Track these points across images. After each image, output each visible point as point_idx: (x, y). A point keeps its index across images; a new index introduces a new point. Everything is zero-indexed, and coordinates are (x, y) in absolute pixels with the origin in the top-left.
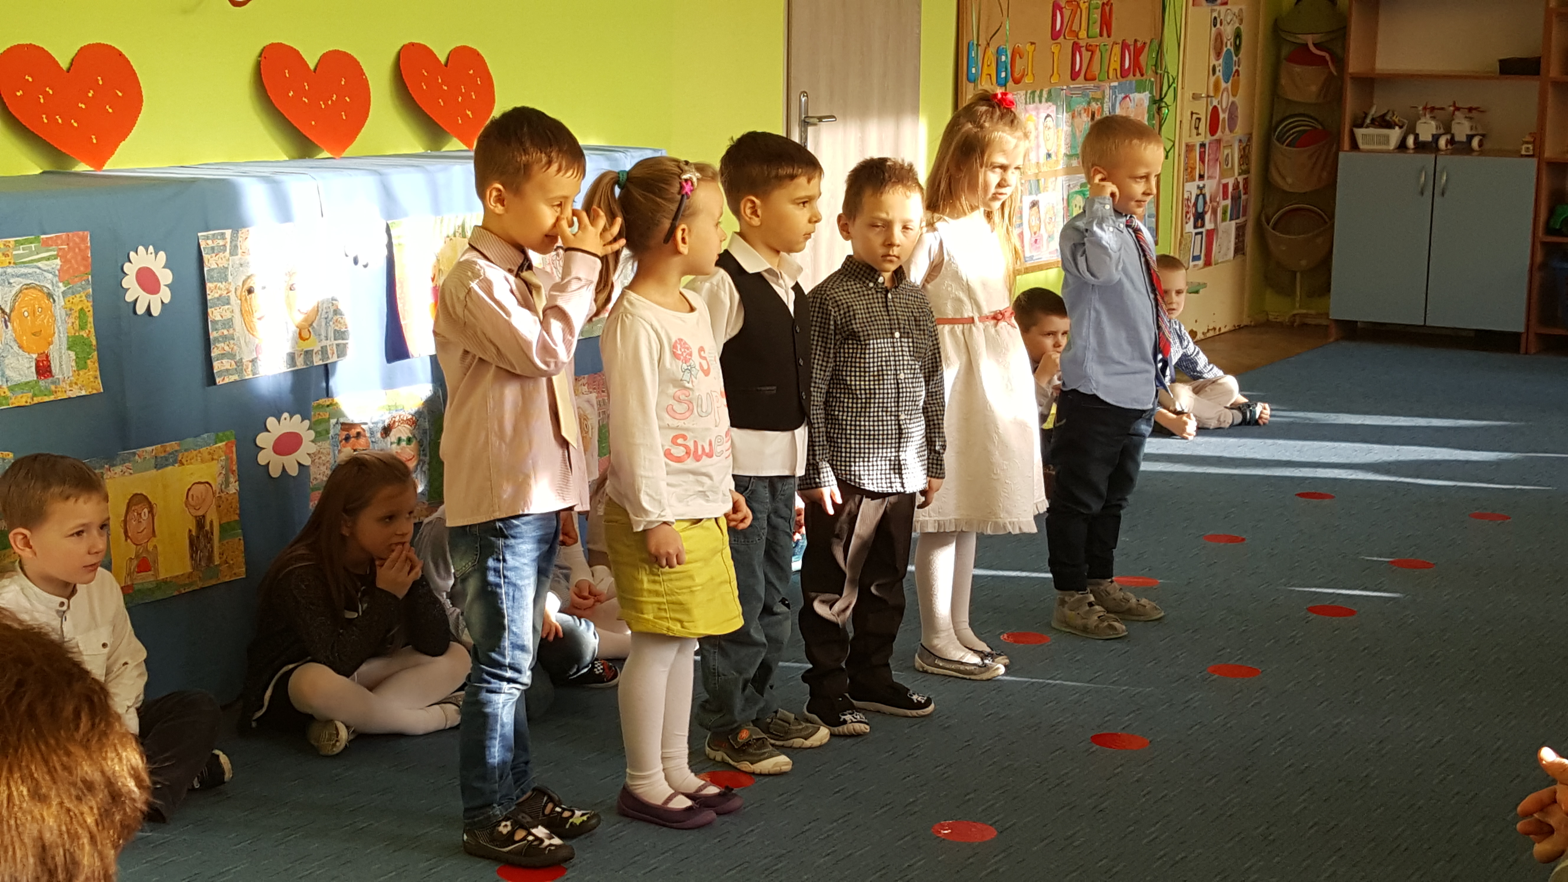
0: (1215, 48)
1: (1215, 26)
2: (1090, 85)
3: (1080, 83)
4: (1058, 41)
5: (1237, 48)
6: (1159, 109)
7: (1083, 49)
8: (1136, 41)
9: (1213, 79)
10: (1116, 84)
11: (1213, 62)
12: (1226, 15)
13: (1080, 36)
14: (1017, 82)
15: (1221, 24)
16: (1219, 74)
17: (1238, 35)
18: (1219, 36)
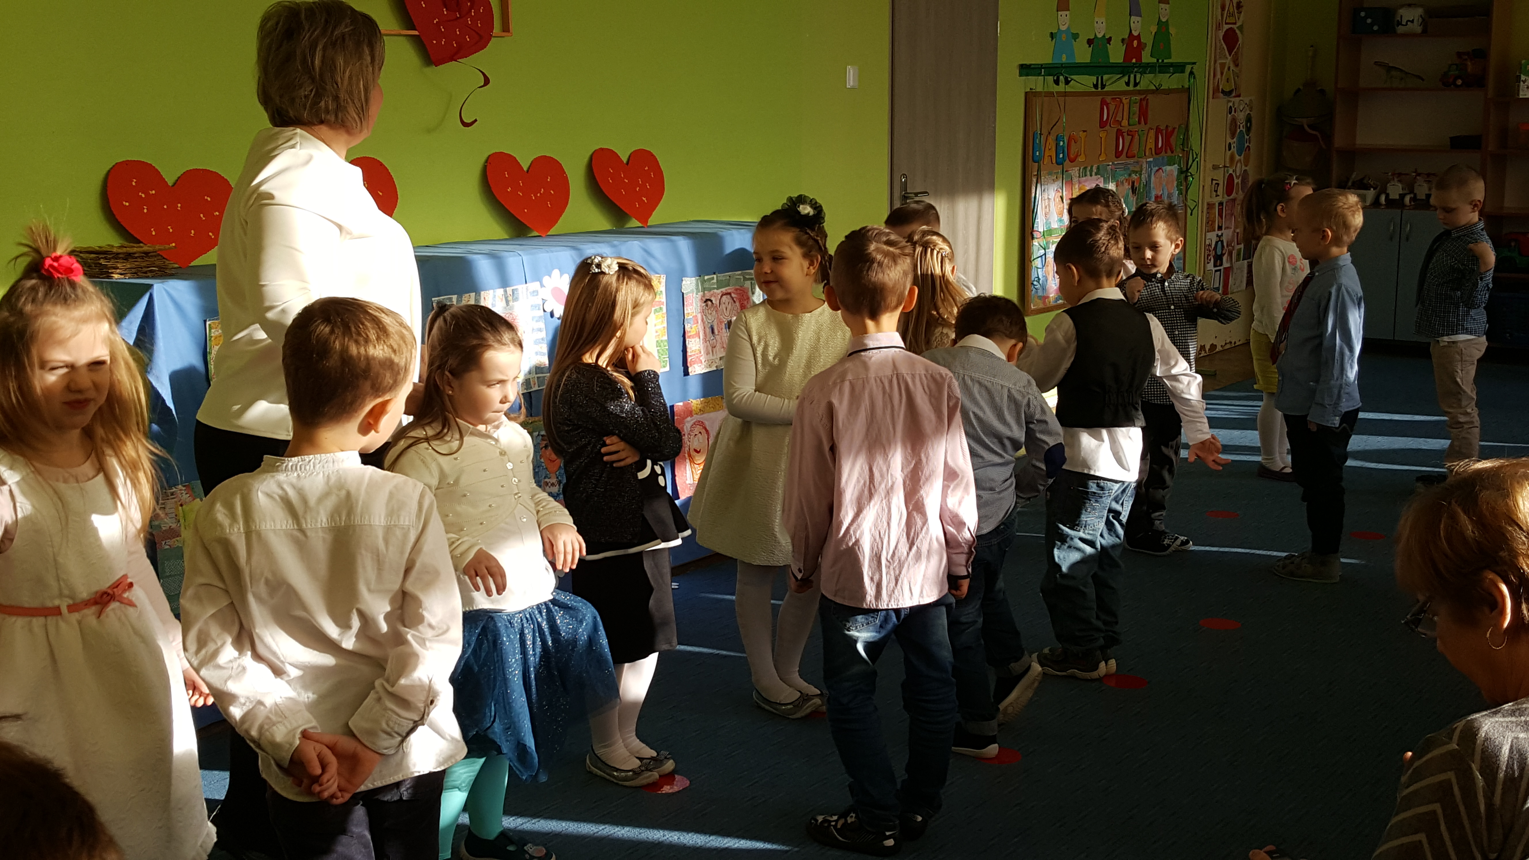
0: (1230, 130)
1: (1230, 113)
2: (1132, 161)
3: (1122, 160)
4: (1106, 128)
5: (1248, 130)
6: (1186, 177)
7: (1125, 134)
8: (1167, 126)
9: (1229, 153)
10: (1151, 159)
11: (1229, 140)
12: (1240, 104)
13: (1123, 124)
14: (1072, 161)
15: (1235, 112)
16: (1234, 149)
17: (1249, 119)
18: (1234, 120)
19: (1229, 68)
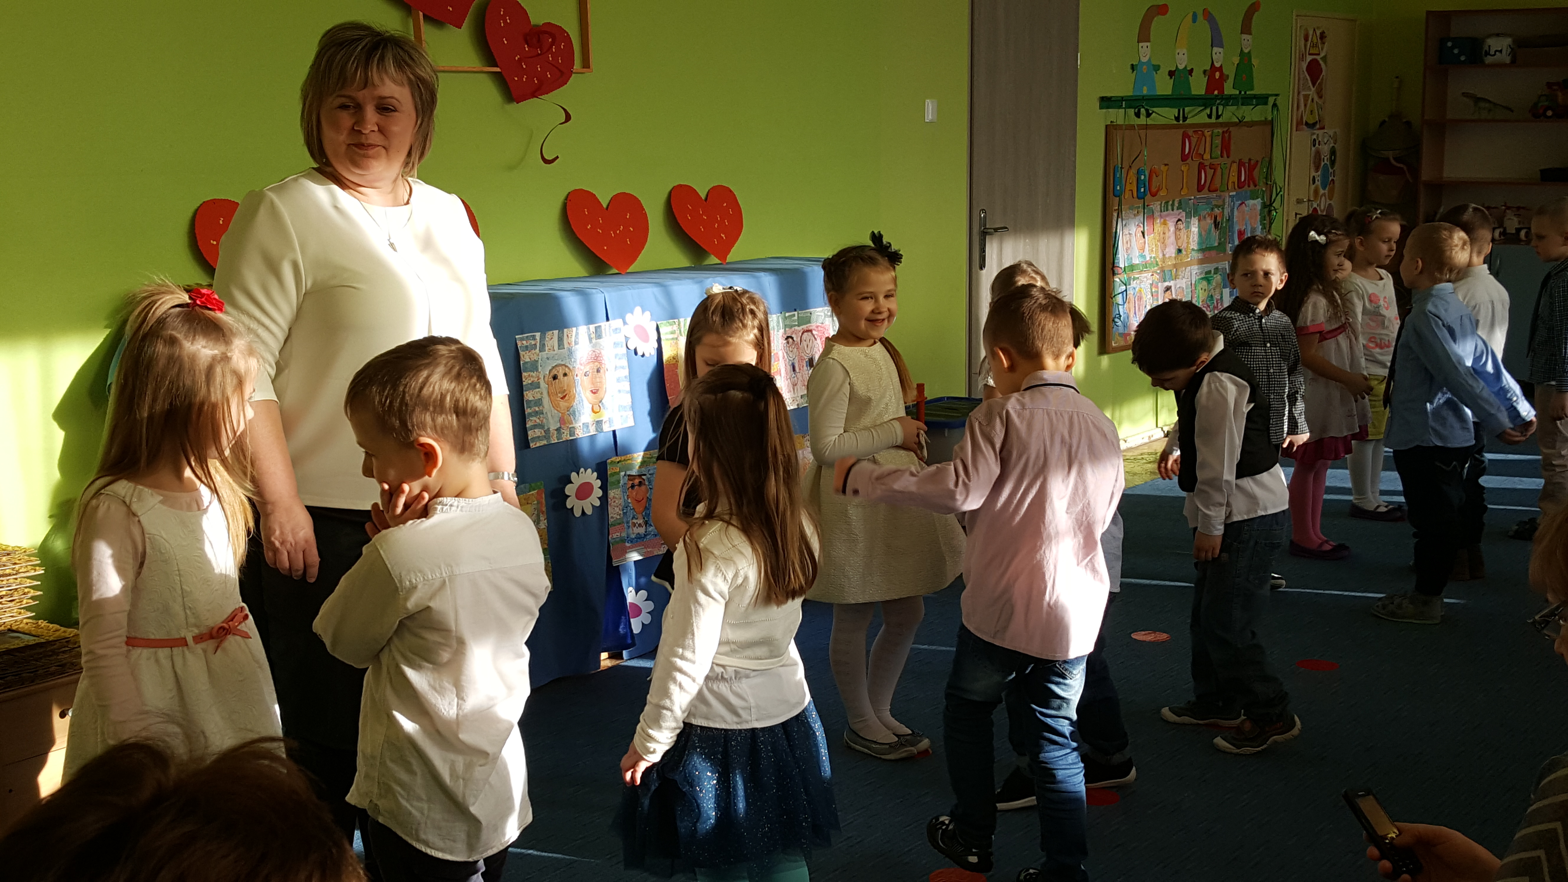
0: (1314, 163)
1: (1314, 146)
2: (1213, 195)
3: (1205, 194)
4: (1187, 162)
5: (1333, 163)
6: (1270, 211)
7: (1207, 168)
8: (1250, 160)
9: (1313, 187)
10: (1234, 193)
11: (1313, 173)
12: (1323, 137)
13: (1205, 157)
14: (1154, 195)
15: (1319, 144)
16: (1318, 183)
17: (1333, 152)
18: (1318, 153)
19: (1313, 100)
